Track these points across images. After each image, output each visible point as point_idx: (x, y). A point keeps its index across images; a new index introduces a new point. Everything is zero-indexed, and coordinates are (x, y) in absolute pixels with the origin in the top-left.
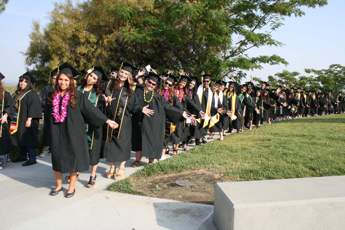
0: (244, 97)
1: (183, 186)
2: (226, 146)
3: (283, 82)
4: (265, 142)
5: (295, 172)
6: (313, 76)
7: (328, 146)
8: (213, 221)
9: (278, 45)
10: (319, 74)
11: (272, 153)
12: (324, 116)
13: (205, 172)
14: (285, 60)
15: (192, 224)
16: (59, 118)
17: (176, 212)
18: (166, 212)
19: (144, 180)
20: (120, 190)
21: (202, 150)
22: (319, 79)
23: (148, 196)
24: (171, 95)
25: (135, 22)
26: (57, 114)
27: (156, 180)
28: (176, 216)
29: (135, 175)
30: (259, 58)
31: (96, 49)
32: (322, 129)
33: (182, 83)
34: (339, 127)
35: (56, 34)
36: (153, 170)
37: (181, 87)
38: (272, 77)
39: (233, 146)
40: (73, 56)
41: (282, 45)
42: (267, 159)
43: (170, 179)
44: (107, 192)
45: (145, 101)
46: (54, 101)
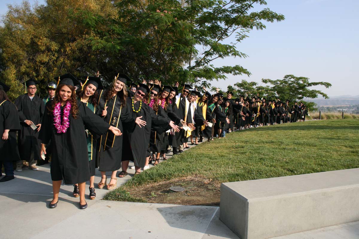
0: (215, 107)
1: (178, 192)
2: (203, 154)
3: (242, 92)
4: (239, 149)
5: (276, 174)
6: (269, 87)
7: (297, 150)
8: (219, 219)
9: (242, 56)
10: (275, 84)
11: (250, 159)
12: (282, 124)
13: (193, 178)
14: (248, 71)
15: (201, 223)
16: (61, 128)
17: (182, 214)
18: (173, 215)
19: (137, 189)
20: (118, 198)
21: (182, 158)
22: (274, 89)
23: (148, 202)
24: (156, 104)
25: (99, 31)
26: (59, 124)
27: (148, 188)
28: (184, 218)
29: (127, 184)
30: (223, 69)
31: (58, 58)
32: (286, 135)
33: (165, 93)
34: (301, 133)
35: (12, 40)
36: (143, 179)
37: (164, 97)
38: (231, 87)
39: (210, 153)
40: (31, 64)
41: (246, 56)
42: (247, 164)
43: (162, 187)
44: (106, 201)
45: (134, 110)
46: (55, 111)
